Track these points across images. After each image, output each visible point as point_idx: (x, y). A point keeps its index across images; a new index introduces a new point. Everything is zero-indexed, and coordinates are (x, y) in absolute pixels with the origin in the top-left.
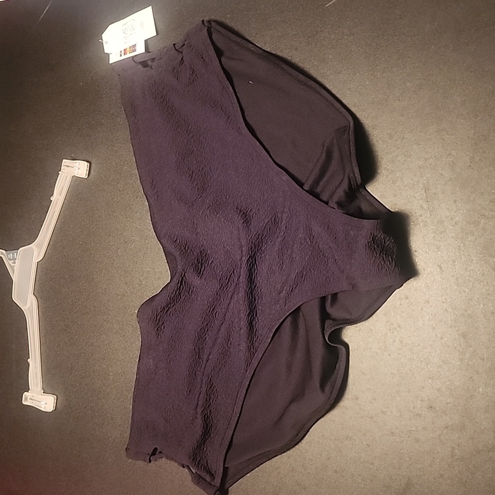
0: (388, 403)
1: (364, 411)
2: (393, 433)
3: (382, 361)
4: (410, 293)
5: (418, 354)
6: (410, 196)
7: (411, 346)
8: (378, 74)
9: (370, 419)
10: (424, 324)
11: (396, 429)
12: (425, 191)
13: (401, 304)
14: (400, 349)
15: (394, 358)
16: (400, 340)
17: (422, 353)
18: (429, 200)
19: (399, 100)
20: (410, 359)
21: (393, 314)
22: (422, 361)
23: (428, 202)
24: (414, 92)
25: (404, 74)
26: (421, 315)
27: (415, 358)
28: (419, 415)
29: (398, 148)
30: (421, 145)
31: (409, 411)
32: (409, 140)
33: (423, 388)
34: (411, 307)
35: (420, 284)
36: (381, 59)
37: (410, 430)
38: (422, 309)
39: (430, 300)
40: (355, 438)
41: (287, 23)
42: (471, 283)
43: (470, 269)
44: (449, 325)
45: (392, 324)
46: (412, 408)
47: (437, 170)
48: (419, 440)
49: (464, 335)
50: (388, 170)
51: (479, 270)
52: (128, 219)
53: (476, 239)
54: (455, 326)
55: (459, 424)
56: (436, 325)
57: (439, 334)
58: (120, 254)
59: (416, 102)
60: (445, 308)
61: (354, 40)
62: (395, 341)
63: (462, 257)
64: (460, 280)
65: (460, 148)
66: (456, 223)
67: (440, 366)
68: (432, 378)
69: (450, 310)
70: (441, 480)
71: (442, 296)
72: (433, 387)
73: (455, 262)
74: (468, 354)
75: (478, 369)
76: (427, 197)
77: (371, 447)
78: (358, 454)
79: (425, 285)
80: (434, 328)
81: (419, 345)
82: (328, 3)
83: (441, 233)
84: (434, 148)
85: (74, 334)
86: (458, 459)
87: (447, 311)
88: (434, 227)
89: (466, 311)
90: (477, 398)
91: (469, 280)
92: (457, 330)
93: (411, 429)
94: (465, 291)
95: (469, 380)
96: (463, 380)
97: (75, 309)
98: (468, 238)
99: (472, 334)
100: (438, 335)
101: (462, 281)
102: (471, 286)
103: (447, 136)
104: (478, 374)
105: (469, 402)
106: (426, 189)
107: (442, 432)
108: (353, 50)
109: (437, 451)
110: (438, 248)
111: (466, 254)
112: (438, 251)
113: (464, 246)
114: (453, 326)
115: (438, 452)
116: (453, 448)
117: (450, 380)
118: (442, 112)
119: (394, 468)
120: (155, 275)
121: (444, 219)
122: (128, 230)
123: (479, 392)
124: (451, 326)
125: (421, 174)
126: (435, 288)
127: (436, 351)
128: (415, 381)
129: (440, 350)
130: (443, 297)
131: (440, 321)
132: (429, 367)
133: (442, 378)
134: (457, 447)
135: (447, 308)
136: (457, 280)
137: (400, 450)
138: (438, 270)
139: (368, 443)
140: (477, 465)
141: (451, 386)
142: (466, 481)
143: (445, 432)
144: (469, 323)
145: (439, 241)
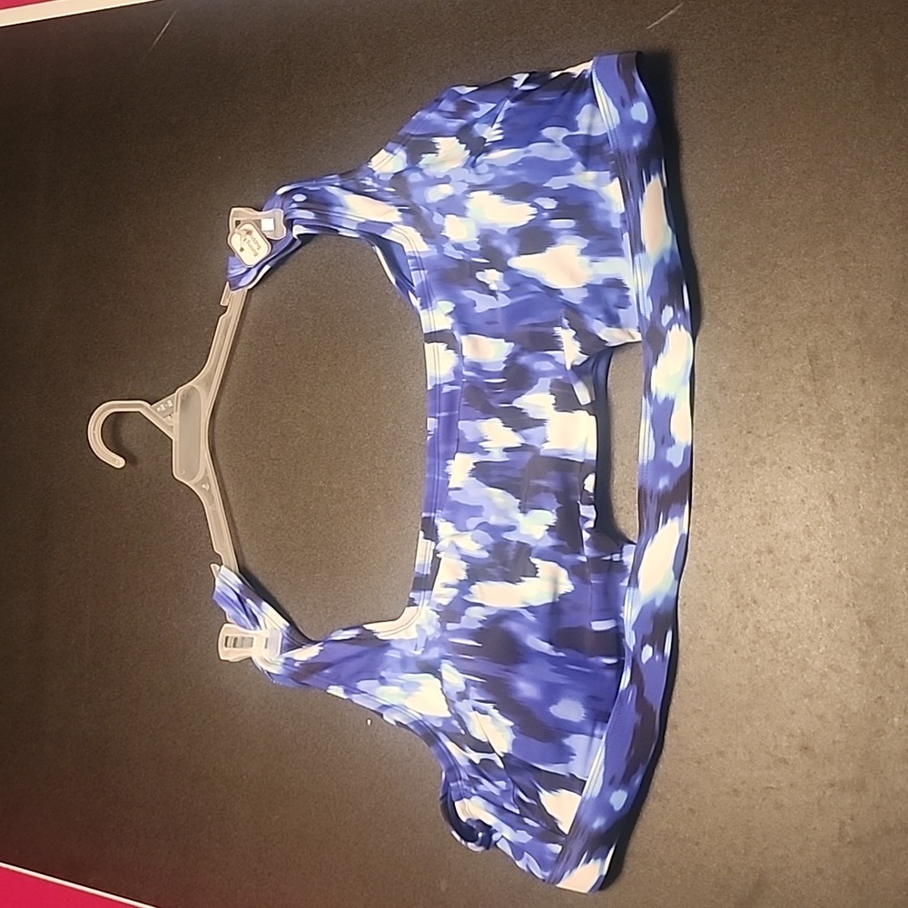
0: (730, 738)
1: (687, 749)
2: (736, 791)
3: (722, 661)
4: (777, 543)
5: (787, 652)
6: (783, 369)
7: (775, 637)
8: (735, 151)
9: (696, 764)
10: (799, 600)
11: (742, 783)
12: (810, 360)
13: (759, 562)
14: (754, 642)
15: (743, 658)
16: (755, 626)
17: (793, 650)
18: (816, 378)
19: (770, 198)
20: (772, 660)
21: (744, 579)
22: (793, 665)
23: (815, 380)
24: (797, 183)
25: (780, 152)
26: (795, 582)
27: (781, 659)
28: (785, 761)
29: (765, 283)
30: (806, 278)
31: (766, 752)
32: (785, 268)
33: (793, 713)
34: (777, 568)
35: (795, 527)
36: (741, 123)
37: (767, 788)
38: (796, 573)
39: (812, 556)
40: (669, 797)
41: (578, 57)
42: (886, 528)
43: (885, 504)
44: (844, 603)
45: (742, 597)
46: (771, 749)
47: (833, 325)
48: (782, 806)
49: (870, 622)
50: (745, 322)
51: (901, 506)
52: (290, 396)
53: (898, 450)
54: (854, 604)
55: (855, 781)
56: (820, 600)
57: (826, 617)
58: (273, 457)
59: (801, 201)
60: (837, 571)
61: (694, 89)
62: (746, 627)
63: (872, 481)
64: (866, 522)
65: (876, 287)
66: (863, 419)
67: (824, 675)
68: (810, 696)
69: (846, 575)
70: (819, 879)
71: (833, 550)
72: (811, 713)
73: (859, 490)
74: (875, 656)
75: (893, 683)
76: (813, 371)
77: (697, 814)
78: (673, 825)
79: (804, 530)
80: (816, 607)
81: (789, 636)
82: (652, 23)
83: (837, 437)
84: (829, 284)
85: (191, 591)
86: (850, 842)
87: (840, 576)
88: (824, 426)
89: (875, 579)
90: (889, 736)
91: (882, 522)
92: (859, 613)
93: (769, 785)
94: (874, 543)
95: (876, 702)
96: (864, 702)
97: (194, 549)
98: (883, 447)
99: (884, 620)
100: (824, 620)
101: (870, 524)
102: (886, 533)
103: (852, 264)
104: (892, 691)
105: (874, 742)
106: (813, 358)
107: (824, 792)
108: (692, 106)
109: (813, 826)
110: (830, 463)
111: (879, 477)
112: (830, 469)
113: (876, 462)
114: (851, 604)
115: (815, 829)
116: (843, 823)
117: (842, 702)
118: (846, 220)
119: (735, 853)
120: (332, 494)
121: (843, 413)
122: (289, 414)
123: (892, 725)
124: (848, 605)
125: (805, 330)
126: (821, 535)
127: (819, 648)
128: (778, 701)
129: (826, 646)
130: (836, 552)
131: (828, 595)
132: (805, 676)
133: (827, 697)
134: (849, 821)
135: (842, 572)
136: (862, 522)
137: (748, 821)
138: (828, 503)
139: (692, 807)
140: (884, 856)
141: (844, 712)
142: (863, 882)
143: (828, 793)
144: (880, 601)
145: (831, 451)
